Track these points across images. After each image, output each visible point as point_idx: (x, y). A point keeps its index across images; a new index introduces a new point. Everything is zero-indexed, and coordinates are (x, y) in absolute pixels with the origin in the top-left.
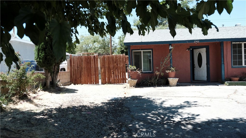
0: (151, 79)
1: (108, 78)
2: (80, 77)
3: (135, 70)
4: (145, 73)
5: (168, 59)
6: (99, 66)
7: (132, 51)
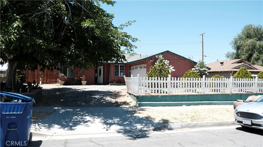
0: (72, 81)
1: (46, 80)
3: (63, 76)
4: (68, 78)
5: (82, 71)
6: (40, 73)
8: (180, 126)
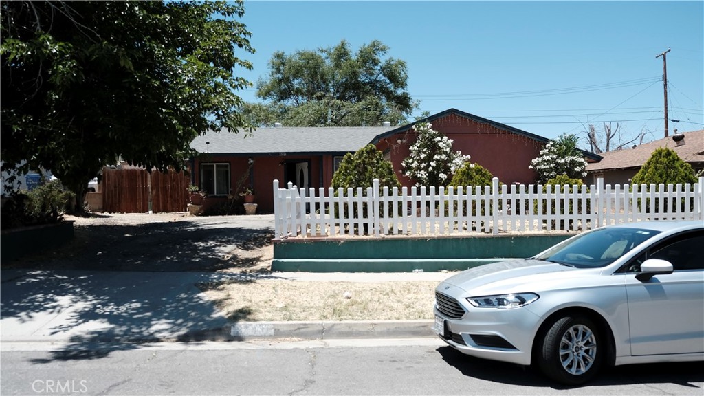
1: (162, 203)
2: (119, 202)
3: (196, 191)
6: (149, 186)
7: (200, 165)
8: (273, 330)
